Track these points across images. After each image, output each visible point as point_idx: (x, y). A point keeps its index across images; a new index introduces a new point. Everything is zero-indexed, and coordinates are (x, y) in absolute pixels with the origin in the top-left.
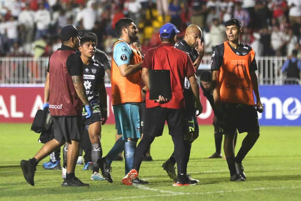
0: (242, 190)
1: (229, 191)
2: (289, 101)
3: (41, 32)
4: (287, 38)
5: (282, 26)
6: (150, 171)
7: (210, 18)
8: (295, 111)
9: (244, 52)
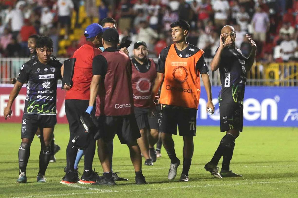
0: (168, 188)
4: (212, 40)
5: (207, 29)
7: (137, 20)
9: (187, 54)
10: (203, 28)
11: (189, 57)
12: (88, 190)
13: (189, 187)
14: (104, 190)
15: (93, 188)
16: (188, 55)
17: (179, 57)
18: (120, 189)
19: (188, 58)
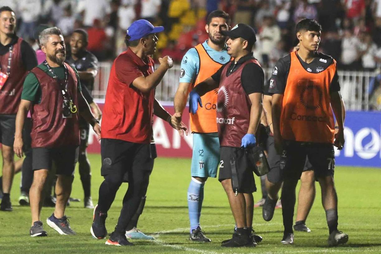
0: (296, 252)
1: (280, 252)
2: (364, 133)
3: (28, 25)
4: (364, 47)
5: (357, 30)
6: (172, 220)
7: (260, 14)
8: (371, 147)
9: (318, 68)
10: (351, 29)
11: (321, 71)
12: (184, 250)
13: (326, 251)
14: (206, 251)
15: (191, 248)
16: (320, 69)
17: (306, 71)
18: (228, 251)
19: (320, 73)
